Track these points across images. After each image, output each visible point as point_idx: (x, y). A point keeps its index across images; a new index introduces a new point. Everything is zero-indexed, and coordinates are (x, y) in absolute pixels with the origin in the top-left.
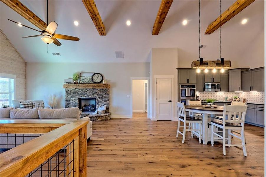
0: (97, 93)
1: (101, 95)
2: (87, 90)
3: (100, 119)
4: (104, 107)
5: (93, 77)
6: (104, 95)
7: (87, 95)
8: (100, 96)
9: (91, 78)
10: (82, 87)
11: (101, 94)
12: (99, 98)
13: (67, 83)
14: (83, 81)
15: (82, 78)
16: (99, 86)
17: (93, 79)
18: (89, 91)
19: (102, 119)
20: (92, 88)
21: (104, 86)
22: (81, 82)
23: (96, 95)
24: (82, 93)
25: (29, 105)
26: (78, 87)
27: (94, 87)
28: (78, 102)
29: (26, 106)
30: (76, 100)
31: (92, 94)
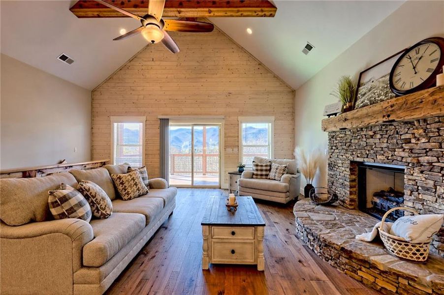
0: (408, 141)
2: (371, 133)
5: (397, 71)
7: (372, 152)
8: (424, 159)
9: (388, 77)
10: (354, 121)
11: (428, 146)
12: (417, 170)
13: (329, 115)
14: (362, 100)
15: (363, 90)
16: (413, 108)
17: (395, 79)
18: (378, 136)
19: (381, 284)
22: (357, 104)
23: (402, 154)
24: (359, 145)
25: (264, 168)
26: (344, 125)
27: (389, 116)
28: (352, 174)
29: (259, 168)
30: (345, 165)
31: (388, 147)
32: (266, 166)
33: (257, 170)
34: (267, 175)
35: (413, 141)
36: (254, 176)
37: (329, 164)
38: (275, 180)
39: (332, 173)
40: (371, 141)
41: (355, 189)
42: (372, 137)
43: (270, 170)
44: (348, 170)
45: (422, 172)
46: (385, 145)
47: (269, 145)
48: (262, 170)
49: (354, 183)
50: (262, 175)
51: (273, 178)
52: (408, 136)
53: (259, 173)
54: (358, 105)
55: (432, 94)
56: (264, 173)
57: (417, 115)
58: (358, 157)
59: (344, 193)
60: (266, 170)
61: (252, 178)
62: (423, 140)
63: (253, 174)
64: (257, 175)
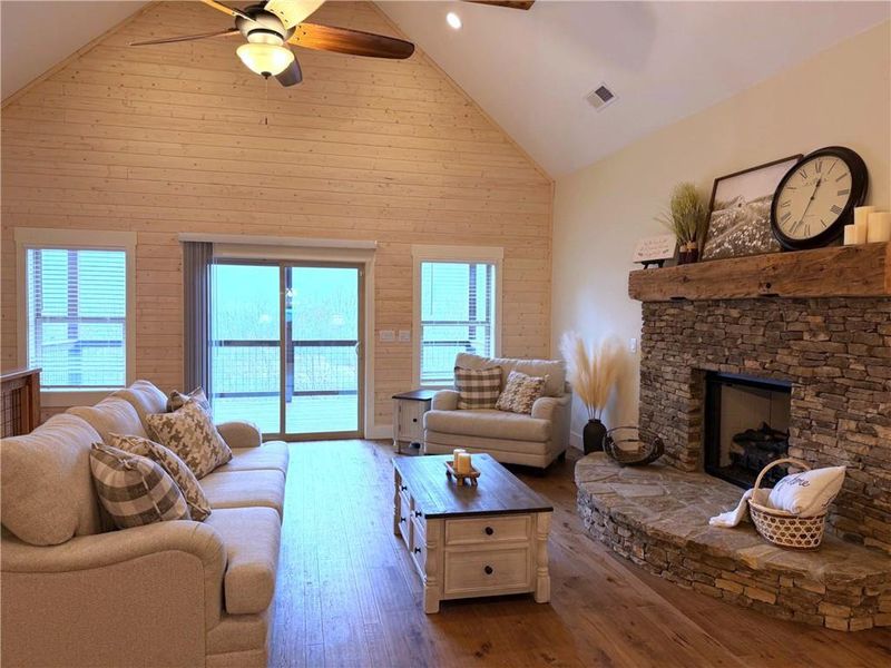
0: (798, 336)
1: (826, 358)
3: (738, 589)
4: (804, 484)
5: (786, 195)
6: (858, 359)
7: (735, 351)
8: (822, 371)
9: (770, 204)
10: (703, 286)
12: (810, 391)
13: (646, 263)
14: (719, 240)
15: (720, 217)
16: (809, 277)
17: (781, 212)
18: (748, 321)
19: (752, 594)
20: (757, 292)
21: (841, 272)
22: (708, 247)
23: (789, 360)
24: (711, 336)
25: (487, 383)
26: (681, 291)
27: (769, 286)
28: (693, 397)
29: (475, 383)
30: (682, 378)
31: (764, 344)
32: (491, 377)
33: (469, 389)
34: (494, 401)
35: (806, 336)
36: (463, 404)
37: (643, 374)
38: (511, 411)
39: (650, 394)
40: (734, 330)
41: (698, 429)
42: (736, 321)
43: (501, 388)
44: (686, 387)
45: (818, 395)
46: (759, 340)
47: (488, 320)
48: (481, 389)
49: (696, 416)
50: (481, 401)
51: (508, 405)
52: (798, 327)
53: (475, 395)
54: (711, 250)
55: (838, 258)
56: (487, 395)
57: (814, 292)
58: (708, 361)
59: (678, 438)
60: (492, 388)
61: (458, 409)
62: (822, 337)
63: (460, 399)
64: (470, 401)
